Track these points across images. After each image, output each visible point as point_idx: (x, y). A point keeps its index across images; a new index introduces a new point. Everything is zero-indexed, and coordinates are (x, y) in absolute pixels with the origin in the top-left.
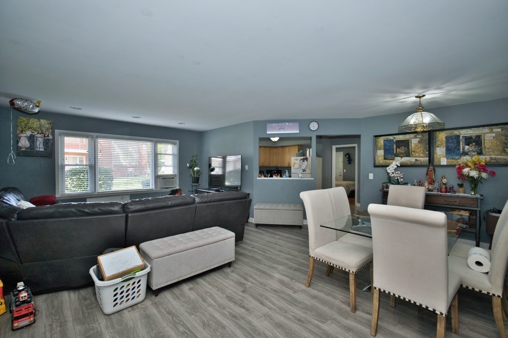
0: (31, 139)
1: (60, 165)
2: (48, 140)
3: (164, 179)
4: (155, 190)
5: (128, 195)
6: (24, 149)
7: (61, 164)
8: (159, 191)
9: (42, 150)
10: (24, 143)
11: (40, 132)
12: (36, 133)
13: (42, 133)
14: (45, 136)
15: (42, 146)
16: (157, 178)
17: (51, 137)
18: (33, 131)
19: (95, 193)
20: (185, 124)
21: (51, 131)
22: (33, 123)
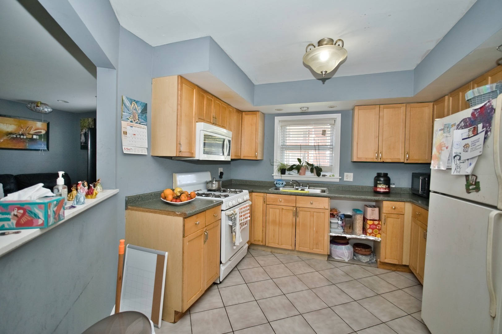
0: (85, 135)
6: (83, 144)
10: (83, 139)
18: (86, 129)
22: (86, 122)
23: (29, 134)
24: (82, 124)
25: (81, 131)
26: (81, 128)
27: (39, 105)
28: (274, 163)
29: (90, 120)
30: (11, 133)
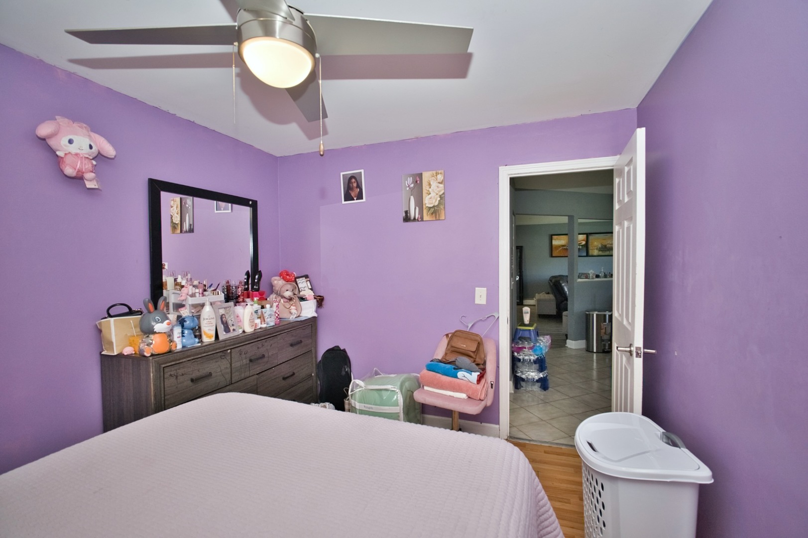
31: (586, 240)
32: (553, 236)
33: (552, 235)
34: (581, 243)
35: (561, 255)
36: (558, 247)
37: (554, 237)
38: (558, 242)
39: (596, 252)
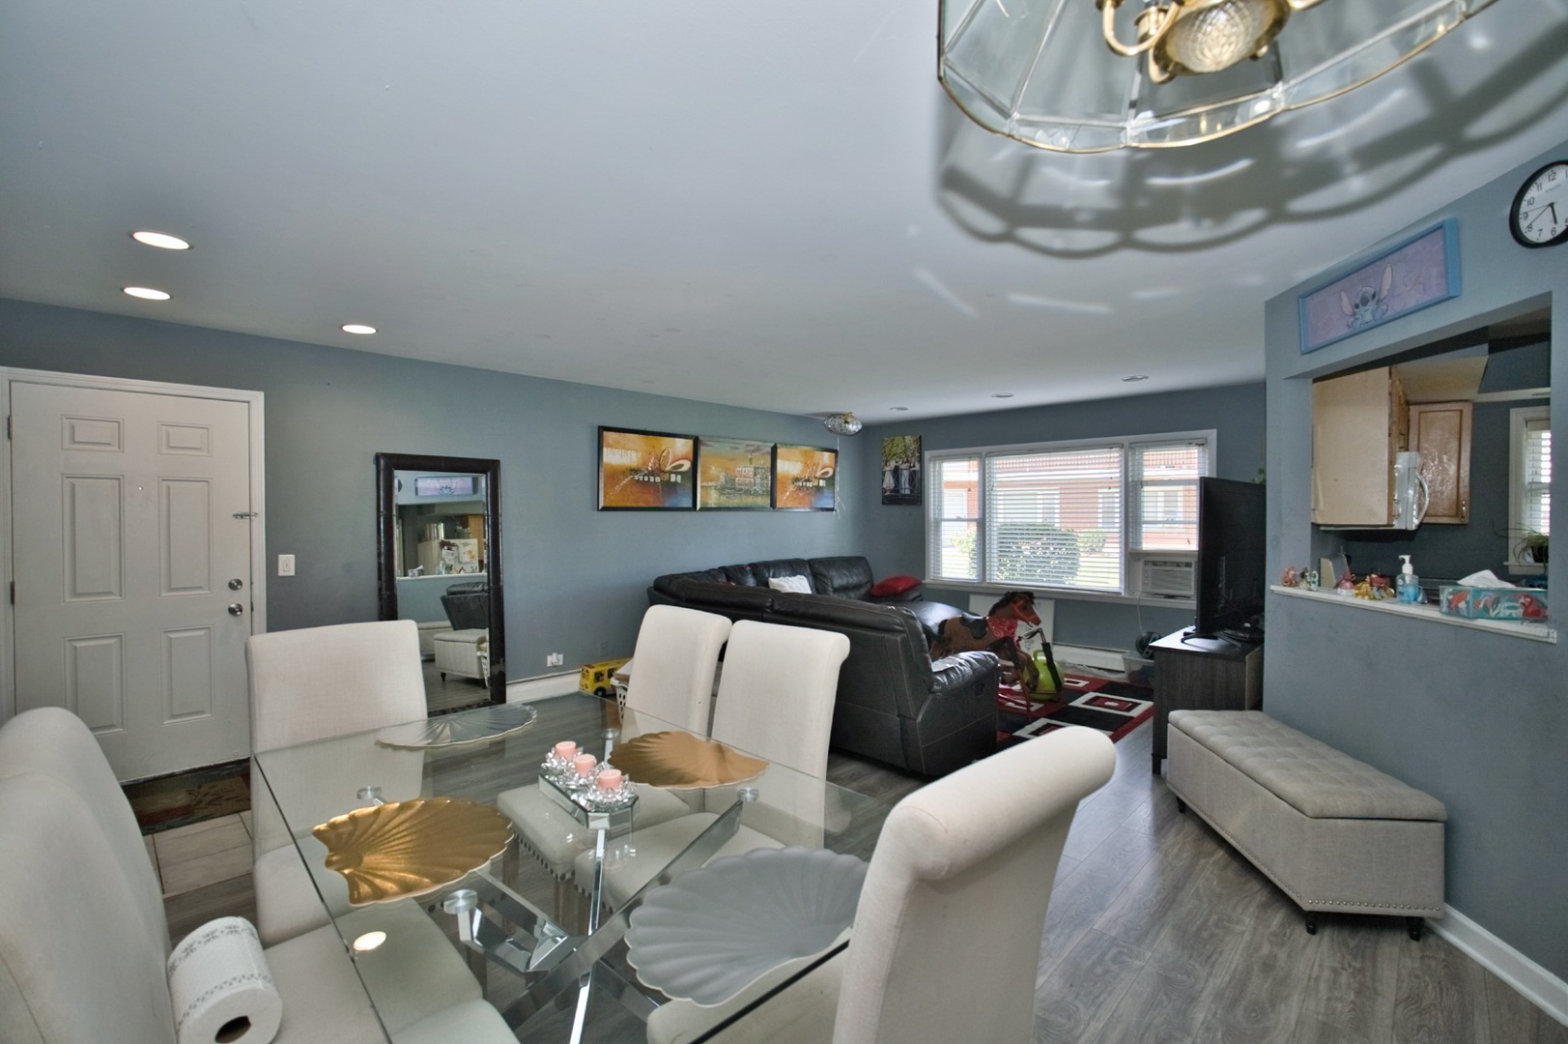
0: (896, 472)
1: (932, 520)
2: (914, 471)
3: (1155, 564)
4: (1127, 596)
5: (1050, 599)
6: (888, 493)
7: (934, 518)
8: (1135, 603)
9: (908, 492)
10: (889, 482)
11: (905, 460)
12: (900, 462)
13: (908, 461)
14: (910, 467)
15: (907, 486)
16: (1134, 558)
17: (917, 467)
18: (897, 459)
19: (984, 585)
20: (1147, 378)
21: (917, 455)
22: (897, 446)
23: (815, 478)
24: (887, 449)
25: (883, 464)
26: (885, 459)
27: (849, 420)
28: (1510, 531)
29: (909, 439)
30: (797, 480)
31: (691, 456)
32: (605, 433)
33: (602, 429)
34: (681, 466)
35: (629, 505)
36: (616, 475)
37: (609, 436)
38: (621, 454)
39: (714, 499)
